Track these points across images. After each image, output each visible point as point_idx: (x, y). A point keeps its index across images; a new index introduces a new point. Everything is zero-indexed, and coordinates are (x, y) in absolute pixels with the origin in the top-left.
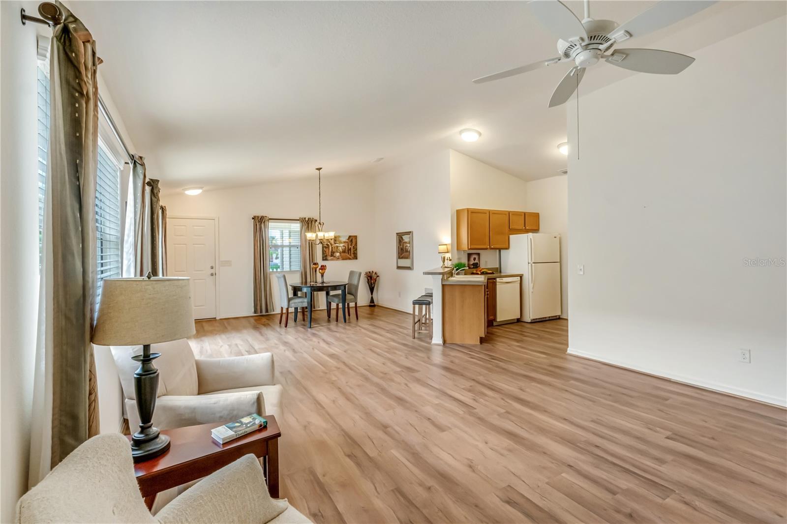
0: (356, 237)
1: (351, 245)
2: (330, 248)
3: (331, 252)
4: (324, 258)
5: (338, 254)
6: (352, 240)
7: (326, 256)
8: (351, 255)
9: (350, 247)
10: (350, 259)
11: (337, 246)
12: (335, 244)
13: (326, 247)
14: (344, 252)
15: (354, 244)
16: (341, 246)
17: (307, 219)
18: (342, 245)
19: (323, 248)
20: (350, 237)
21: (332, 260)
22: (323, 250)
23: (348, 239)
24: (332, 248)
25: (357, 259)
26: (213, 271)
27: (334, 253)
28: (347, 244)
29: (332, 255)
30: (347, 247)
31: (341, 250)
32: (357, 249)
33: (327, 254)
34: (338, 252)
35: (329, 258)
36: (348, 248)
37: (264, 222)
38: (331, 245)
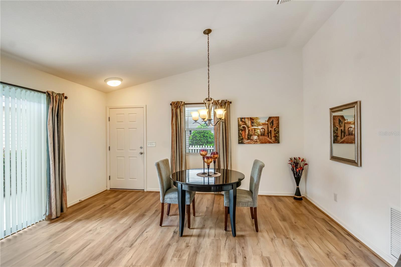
0: (278, 118)
1: (272, 127)
2: (247, 130)
3: (248, 135)
4: (240, 141)
5: (255, 137)
6: (272, 122)
7: (242, 139)
8: (271, 138)
9: (270, 129)
10: (270, 142)
11: (255, 129)
12: (252, 126)
13: (242, 130)
14: (263, 134)
15: (275, 125)
16: (259, 129)
17: (220, 102)
18: (260, 127)
19: (239, 131)
20: (270, 118)
21: (249, 143)
22: (239, 133)
23: (268, 121)
24: (249, 130)
25: (278, 142)
26: (142, 151)
27: (251, 135)
28: (267, 126)
29: (248, 139)
30: (266, 130)
31: (259, 133)
32: (278, 132)
33: (243, 137)
34: (255, 135)
35: (245, 141)
36: (268, 130)
37: (180, 107)
38: (248, 127)
